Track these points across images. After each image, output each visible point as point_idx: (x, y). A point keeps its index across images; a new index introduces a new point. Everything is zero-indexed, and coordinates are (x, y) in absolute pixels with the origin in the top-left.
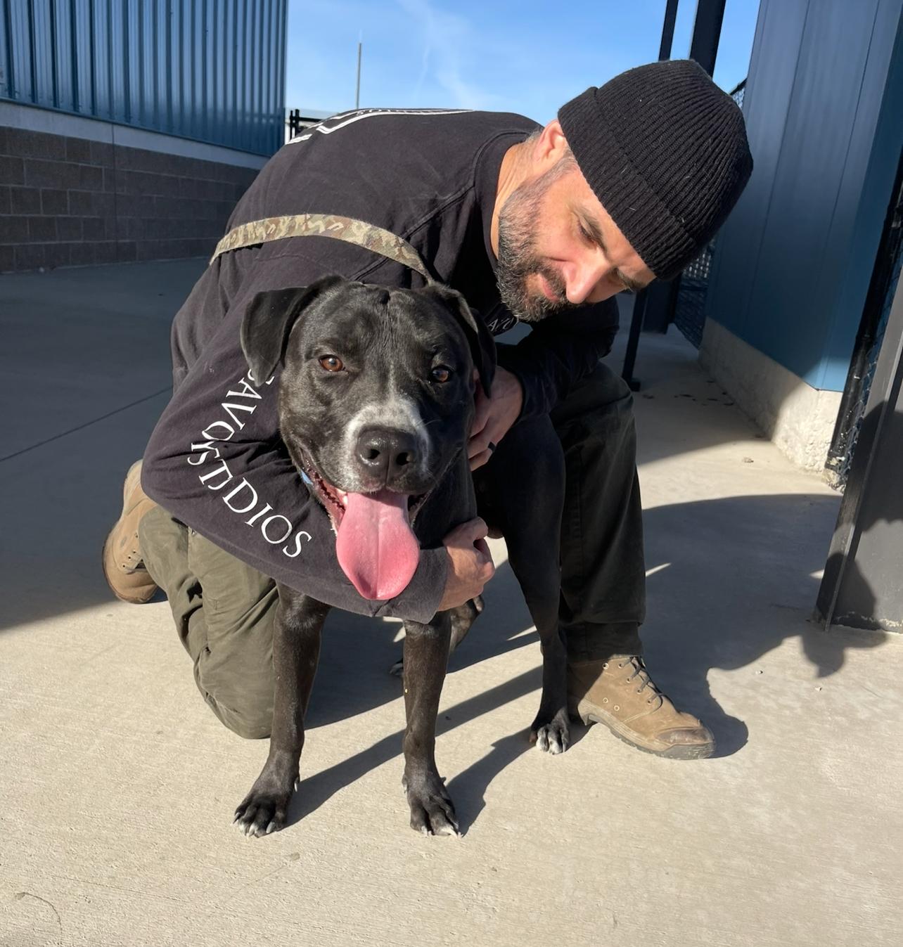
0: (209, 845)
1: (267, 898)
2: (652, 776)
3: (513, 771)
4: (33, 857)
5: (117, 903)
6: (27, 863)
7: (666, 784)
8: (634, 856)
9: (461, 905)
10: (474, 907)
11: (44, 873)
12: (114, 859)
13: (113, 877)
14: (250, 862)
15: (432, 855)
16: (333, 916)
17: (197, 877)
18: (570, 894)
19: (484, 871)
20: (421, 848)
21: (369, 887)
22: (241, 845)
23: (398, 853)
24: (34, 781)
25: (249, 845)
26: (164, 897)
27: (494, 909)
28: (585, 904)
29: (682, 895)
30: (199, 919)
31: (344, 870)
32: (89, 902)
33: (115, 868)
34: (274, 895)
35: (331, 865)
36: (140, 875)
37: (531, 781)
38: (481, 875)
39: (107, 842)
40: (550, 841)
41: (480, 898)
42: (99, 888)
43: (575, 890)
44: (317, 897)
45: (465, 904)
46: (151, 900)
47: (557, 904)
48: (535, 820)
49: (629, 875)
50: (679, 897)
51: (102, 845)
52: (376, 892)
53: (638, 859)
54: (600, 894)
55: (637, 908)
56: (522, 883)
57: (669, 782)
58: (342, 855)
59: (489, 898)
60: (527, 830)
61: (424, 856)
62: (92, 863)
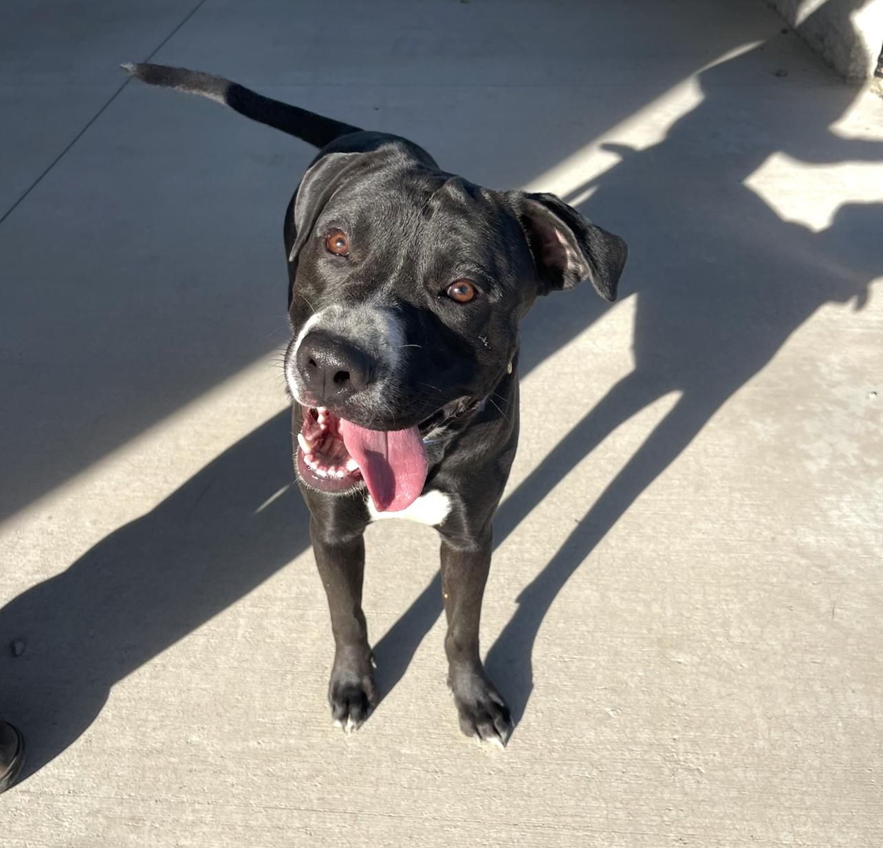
0: (398, 738)
1: (478, 798)
2: (803, 562)
3: (664, 582)
4: (235, 786)
5: (337, 830)
6: (234, 795)
7: (819, 571)
8: (815, 675)
9: (667, 772)
10: (680, 771)
11: (254, 806)
12: (314, 775)
13: (323, 799)
14: (446, 754)
15: (619, 711)
16: (548, 809)
17: (402, 783)
18: (767, 736)
19: (675, 722)
20: (603, 703)
21: (571, 764)
22: (429, 733)
23: (585, 714)
24: (199, 686)
25: (437, 732)
26: (380, 815)
27: (698, 769)
28: (785, 747)
29: (876, 717)
30: (422, 837)
31: (540, 747)
32: (311, 835)
33: (319, 785)
34: (483, 792)
35: (525, 743)
36: (346, 791)
37: (685, 594)
38: (673, 728)
39: (299, 755)
40: (727, 671)
41: (682, 758)
42: (314, 816)
43: (770, 730)
44: (525, 786)
45: (669, 768)
46: (368, 821)
47: (757, 751)
48: (704, 644)
49: (817, 700)
50: (873, 720)
51: (297, 758)
52: (579, 770)
53: (820, 678)
54: (795, 731)
55: (836, 743)
56: (716, 731)
57: (821, 567)
58: (531, 728)
59: (690, 756)
60: (701, 659)
61: (611, 713)
62: (295, 784)
